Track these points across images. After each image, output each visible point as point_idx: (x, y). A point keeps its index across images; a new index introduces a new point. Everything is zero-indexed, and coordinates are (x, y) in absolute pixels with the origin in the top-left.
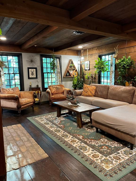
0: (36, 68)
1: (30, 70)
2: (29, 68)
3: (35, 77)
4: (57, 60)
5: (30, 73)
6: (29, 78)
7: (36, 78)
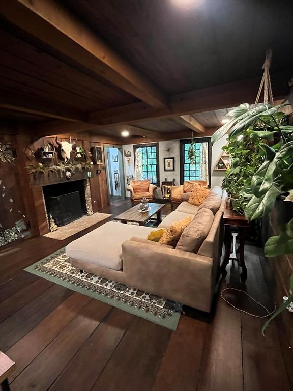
0: (173, 158)
1: (166, 160)
2: (165, 159)
3: (172, 169)
4: (203, 144)
5: (167, 164)
6: (165, 170)
7: (174, 170)
